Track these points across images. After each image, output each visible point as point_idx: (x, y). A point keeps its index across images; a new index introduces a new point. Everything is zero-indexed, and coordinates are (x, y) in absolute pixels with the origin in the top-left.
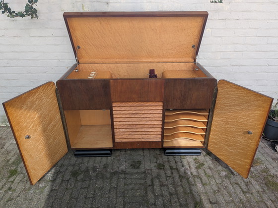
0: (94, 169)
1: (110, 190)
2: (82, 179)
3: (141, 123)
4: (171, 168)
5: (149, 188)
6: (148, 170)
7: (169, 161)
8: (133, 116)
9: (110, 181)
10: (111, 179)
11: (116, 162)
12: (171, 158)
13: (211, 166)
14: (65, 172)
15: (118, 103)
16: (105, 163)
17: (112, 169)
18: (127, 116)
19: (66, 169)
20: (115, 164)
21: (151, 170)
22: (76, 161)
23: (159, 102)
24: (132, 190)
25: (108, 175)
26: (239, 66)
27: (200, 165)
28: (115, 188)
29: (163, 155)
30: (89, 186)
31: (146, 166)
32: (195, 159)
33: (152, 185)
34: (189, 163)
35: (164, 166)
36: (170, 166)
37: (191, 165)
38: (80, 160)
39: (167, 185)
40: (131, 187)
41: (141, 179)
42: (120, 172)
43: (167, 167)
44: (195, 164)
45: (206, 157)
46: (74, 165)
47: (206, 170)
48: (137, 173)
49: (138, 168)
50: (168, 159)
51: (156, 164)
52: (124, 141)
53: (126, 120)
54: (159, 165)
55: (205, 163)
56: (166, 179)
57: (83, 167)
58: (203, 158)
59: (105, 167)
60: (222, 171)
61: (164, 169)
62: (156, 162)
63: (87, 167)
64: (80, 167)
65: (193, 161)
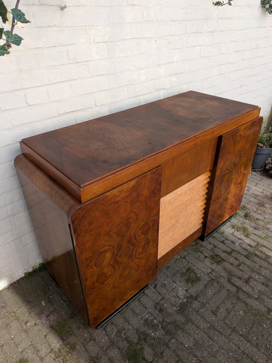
0: (150, 324)
1: (210, 337)
2: (155, 354)
5: (241, 295)
6: (211, 273)
7: (215, 247)
9: (193, 323)
10: (189, 320)
13: (253, 225)
16: (152, 303)
19: (111, 360)
20: (167, 296)
21: (213, 270)
22: (108, 335)
24: (229, 313)
25: (180, 319)
27: (245, 232)
28: (209, 328)
29: (201, 242)
30: (178, 355)
31: (203, 270)
32: (233, 227)
33: (239, 289)
34: (234, 235)
35: (218, 256)
36: (224, 252)
37: (239, 236)
39: (250, 277)
40: (222, 310)
41: (219, 291)
42: (187, 302)
43: (223, 255)
44: (240, 233)
45: (238, 218)
46: (112, 343)
47: (256, 232)
48: (206, 287)
50: (210, 243)
51: (208, 259)
54: (213, 257)
55: (245, 225)
56: (240, 270)
61: (223, 260)
62: (206, 257)
63: (137, 330)
64: (126, 339)
65: (233, 230)
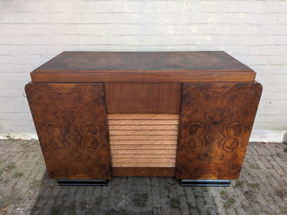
0: (83, 205)
3: (148, 142)
4: (190, 207)
6: (157, 208)
7: (185, 195)
8: (137, 133)
11: (113, 195)
12: (188, 189)
13: (244, 203)
14: (42, 209)
15: (116, 115)
16: (98, 195)
17: (107, 206)
18: (129, 133)
19: (45, 204)
20: (111, 199)
21: (161, 208)
22: (60, 192)
23: (174, 114)
26: (280, 65)
27: (229, 203)
29: (177, 185)
31: (154, 202)
32: (222, 193)
34: (213, 199)
35: (179, 202)
36: (188, 203)
37: (217, 202)
38: (65, 190)
42: (117, 212)
43: (183, 204)
44: (222, 200)
45: (236, 189)
46: (56, 198)
47: (239, 210)
48: (141, 213)
49: (143, 205)
50: (185, 191)
51: (168, 199)
52: (124, 166)
53: (128, 138)
54: (173, 200)
55: (236, 199)
57: (68, 202)
58: (232, 190)
59: (98, 203)
60: (261, 212)
61: (179, 207)
62: (168, 197)
63: (74, 202)
64: (64, 201)
65: (219, 195)
